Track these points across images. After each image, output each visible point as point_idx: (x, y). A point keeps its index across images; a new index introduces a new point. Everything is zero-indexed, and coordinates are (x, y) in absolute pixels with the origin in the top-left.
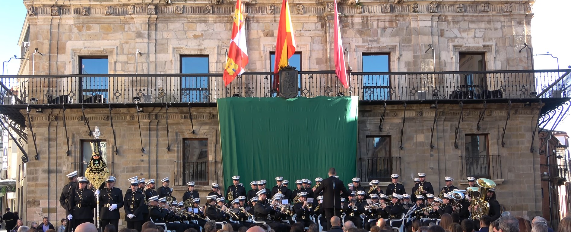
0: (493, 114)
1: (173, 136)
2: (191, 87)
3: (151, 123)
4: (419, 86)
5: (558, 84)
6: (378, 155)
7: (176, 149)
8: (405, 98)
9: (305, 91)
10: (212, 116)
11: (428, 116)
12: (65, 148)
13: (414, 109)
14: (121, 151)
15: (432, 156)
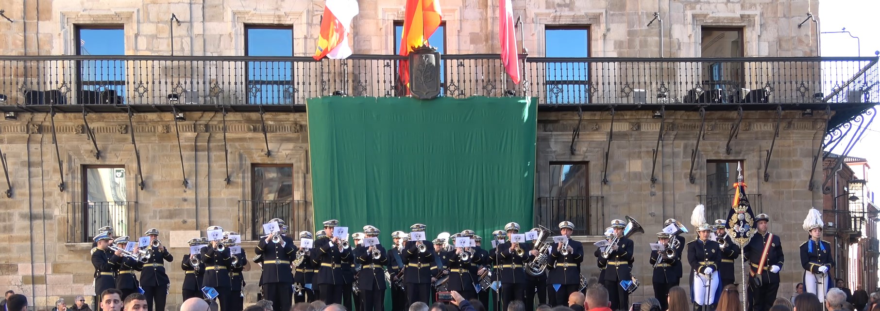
0: (752, 127)
1: (235, 160)
2: (264, 79)
3: (198, 139)
4: (636, 80)
5: (856, 81)
6: (567, 194)
7: (240, 181)
8: (613, 101)
9: (451, 87)
10: (298, 128)
11: (649, 130)
12: (56, 179)
13: (626, 119)
14: (150, 183)
15: (653, 194)
